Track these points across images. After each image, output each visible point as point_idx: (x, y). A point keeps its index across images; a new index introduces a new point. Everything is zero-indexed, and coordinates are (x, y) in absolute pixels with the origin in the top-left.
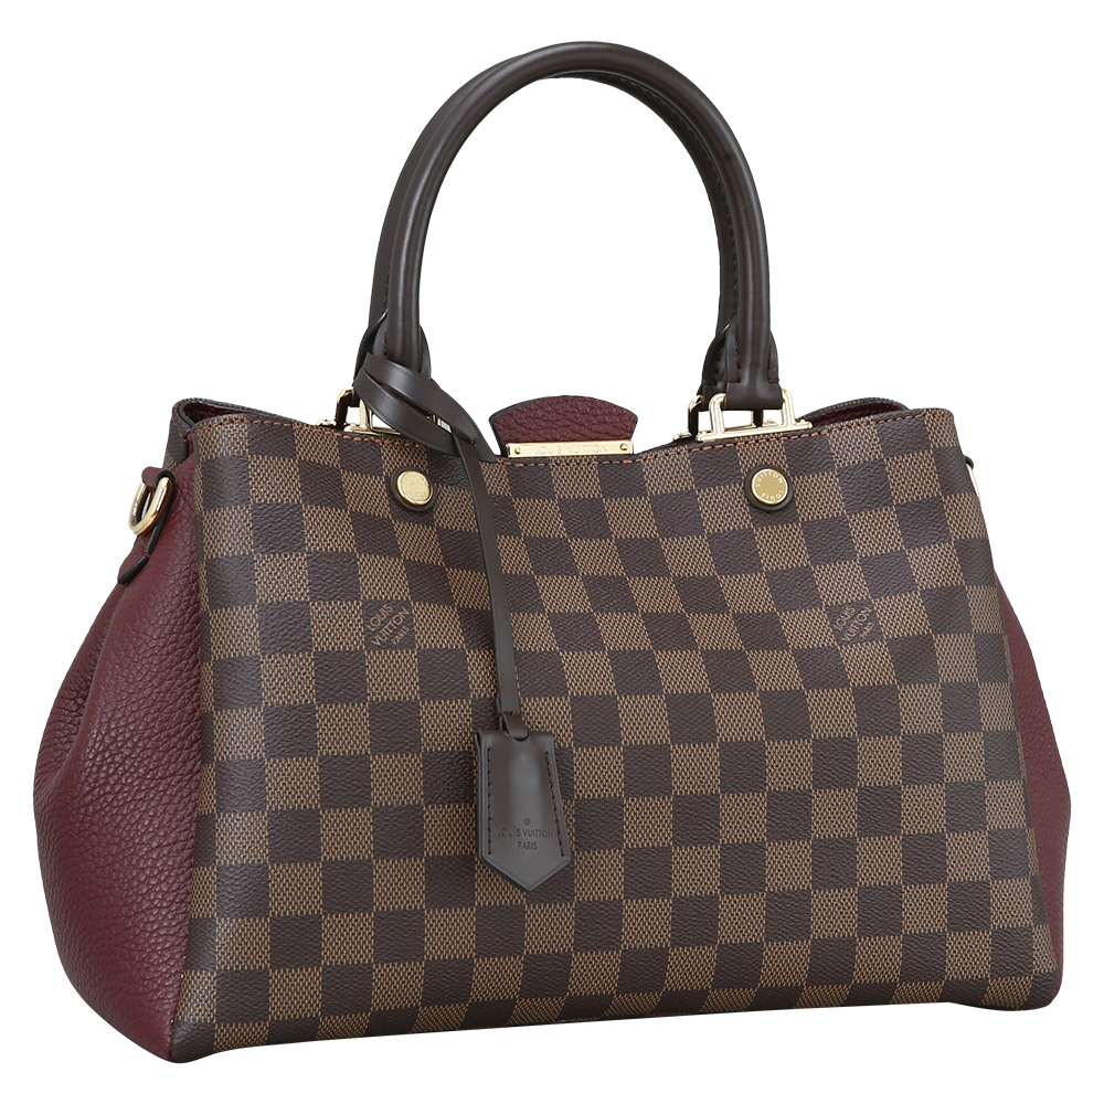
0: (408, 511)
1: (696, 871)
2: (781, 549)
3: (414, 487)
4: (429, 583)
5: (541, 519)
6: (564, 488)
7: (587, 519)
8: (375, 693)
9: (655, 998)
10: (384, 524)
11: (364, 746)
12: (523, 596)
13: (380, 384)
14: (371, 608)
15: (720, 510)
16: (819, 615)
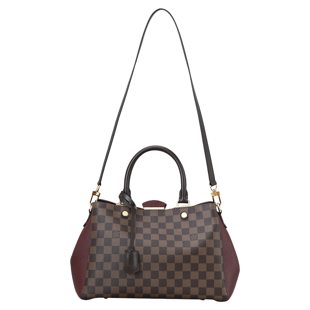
0: (124, 217)
1: (163, 275)
2: (185, 225)
3: (125, 214)
4: (124, 228)
5: (147, 219)
6: (152, 214)
7: (155, 219)
8: (113, 245)
9: (157, 295)
10: (119, 219)
11: (111, 253)
12: (140, 231)
13: (123, 197)
14: (114, 232)
15: (176, 219)
16: (189, 236)
